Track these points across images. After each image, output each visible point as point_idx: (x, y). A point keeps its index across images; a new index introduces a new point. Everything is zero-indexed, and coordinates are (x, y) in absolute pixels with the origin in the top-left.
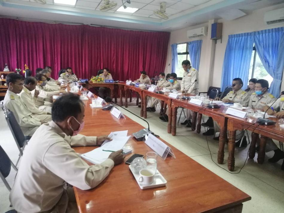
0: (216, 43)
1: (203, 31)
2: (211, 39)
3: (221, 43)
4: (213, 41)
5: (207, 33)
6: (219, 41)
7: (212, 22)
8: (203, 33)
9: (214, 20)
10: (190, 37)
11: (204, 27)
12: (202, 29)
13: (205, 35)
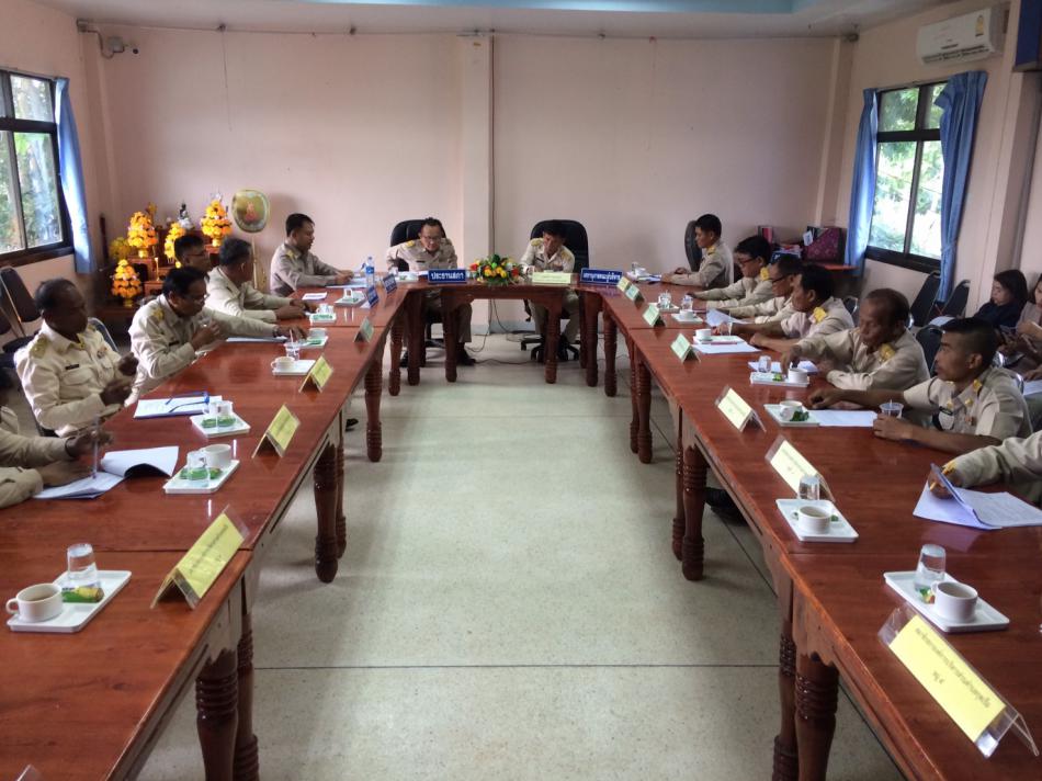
1: (986, 28)
2: (1016, 69)
4: (1023, 80)
5: (1005, 40)
8: (985, 40)
10: (927, 59)
11: (987, 13)
12: (980, 18)
13: (991, 48)
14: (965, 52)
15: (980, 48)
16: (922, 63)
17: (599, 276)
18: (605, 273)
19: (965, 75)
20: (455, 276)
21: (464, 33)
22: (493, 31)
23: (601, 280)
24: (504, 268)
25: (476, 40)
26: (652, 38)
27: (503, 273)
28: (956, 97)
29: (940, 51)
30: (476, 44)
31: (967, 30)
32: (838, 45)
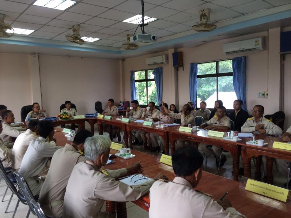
0: (178, 70)
1: (164, 59)
2: (173, 67)
3: (183, 70)
4: (175, 69)
5: (168, 61)
6: (180, 69)
8: (164, 61)
9: (174, 50)
10: (149, 65)
11: (164, 56)
12: (162, 57)
13: (165, 63)
14: (159, 63)
15: (162, 63)
16: (147, 65)
17: (91, 115)
18: (92, 114)
19: (159, 68)
20: (53, 119)
21: (31, 54)
22: (38, 53)
23: (91, 116)
24: (68, 115)
25: (35, 56)
26: (82, 58)
27: (68, 117)
28: (157, 72)
29: (152, 63)
30: (34, 57)
31: (159, 59)
32: (120, 62)
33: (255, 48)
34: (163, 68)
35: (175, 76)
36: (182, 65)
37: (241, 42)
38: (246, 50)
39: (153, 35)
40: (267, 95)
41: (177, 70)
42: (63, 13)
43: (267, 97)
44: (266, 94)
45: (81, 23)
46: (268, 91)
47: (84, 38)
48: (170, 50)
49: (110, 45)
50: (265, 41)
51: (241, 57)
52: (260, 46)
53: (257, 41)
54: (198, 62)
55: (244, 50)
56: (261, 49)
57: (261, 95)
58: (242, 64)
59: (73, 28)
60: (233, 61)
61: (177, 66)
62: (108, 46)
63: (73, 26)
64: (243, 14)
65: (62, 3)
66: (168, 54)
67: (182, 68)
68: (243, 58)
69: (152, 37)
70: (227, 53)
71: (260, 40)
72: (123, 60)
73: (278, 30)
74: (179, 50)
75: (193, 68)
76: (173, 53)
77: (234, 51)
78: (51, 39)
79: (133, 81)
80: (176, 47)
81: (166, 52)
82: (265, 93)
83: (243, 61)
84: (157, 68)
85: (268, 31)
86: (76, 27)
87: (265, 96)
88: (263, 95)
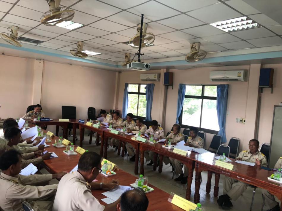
1: (157, 77)
2: (164, 85)
3: (173, 89)
4: (165, 87)
5: (160, 79)
6: (170, 87)
7: (165, 71)
8: (156, 79)
10: (142, 80)
11: (157, 74)
12: (155, 75)
13: (157, 80)
14: (152, 80)
15: (155, 80)
19: (151, 84)
20: (47, 120)
21: (37, 59)
22: (44, 60)
26: (82, 67)
28: (149, 88)
29: (146, 79)
30: (39, 62)
31: (152, 76)
32: (117, 73)
33: (237, 79)
34: (154, 85)
35: (164, 95)
36: (172, 84)
37: (226, 72)
38: (230, 79)
39: (146, 64)
40: (245, 121)
41: (167, 88)
42: (70, 32)
43: (244, 123)
44: (243, 121)
45: (85, 41)
46: (245, 118)
47: (87, 52)
48: (162, 70)
49: (109, 59)
50: (246, 74)
51: (225, 85)
52: (242, 77)
53: (239, 73)
54: (186, 83)
55: (227, 79)
56: (243, 80)
57: (239, 120)
58: (225, 91)
59: (78, 43)
60: (217, 88)
61: (168, 85)
62: (107, 60)
63: (78, 42)
64: (229, 50)
65: (71, 24)
66: (160, 73)
67: (172, 87)
68: (226, 86)
69: (145, 65)
70: (213, 80)
71: (242, 72)
72: (120, 72)
73: (259, 66)
74: (171, 71)
75: (182, 88)
76: (165, 73)
77: (219, 79)
78: (57, 49)
79: (126, 93)
80: (168, 68)
81: (159, 71)
82: (242, 119)
83: (226, 88)
84: (149, 84)
85: (250, 65)
86: (80, 43)
87: (242, 123)
88: (241, 121)
